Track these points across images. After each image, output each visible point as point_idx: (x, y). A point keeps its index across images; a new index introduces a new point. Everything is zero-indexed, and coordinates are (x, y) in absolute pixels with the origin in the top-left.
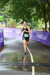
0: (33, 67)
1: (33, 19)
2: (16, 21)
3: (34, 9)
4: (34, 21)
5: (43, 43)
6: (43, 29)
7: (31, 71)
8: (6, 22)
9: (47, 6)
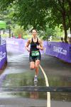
0: (49, 94)
1: (47, 26)
2: (24, 28)
3: (49, 12)
4: (50, 27)
5: (62, 59)
6: (62, 39)
7: (46, 98)
8: (10, 30)
9: (67, 6)
